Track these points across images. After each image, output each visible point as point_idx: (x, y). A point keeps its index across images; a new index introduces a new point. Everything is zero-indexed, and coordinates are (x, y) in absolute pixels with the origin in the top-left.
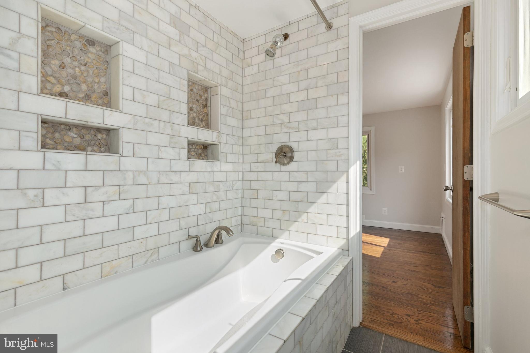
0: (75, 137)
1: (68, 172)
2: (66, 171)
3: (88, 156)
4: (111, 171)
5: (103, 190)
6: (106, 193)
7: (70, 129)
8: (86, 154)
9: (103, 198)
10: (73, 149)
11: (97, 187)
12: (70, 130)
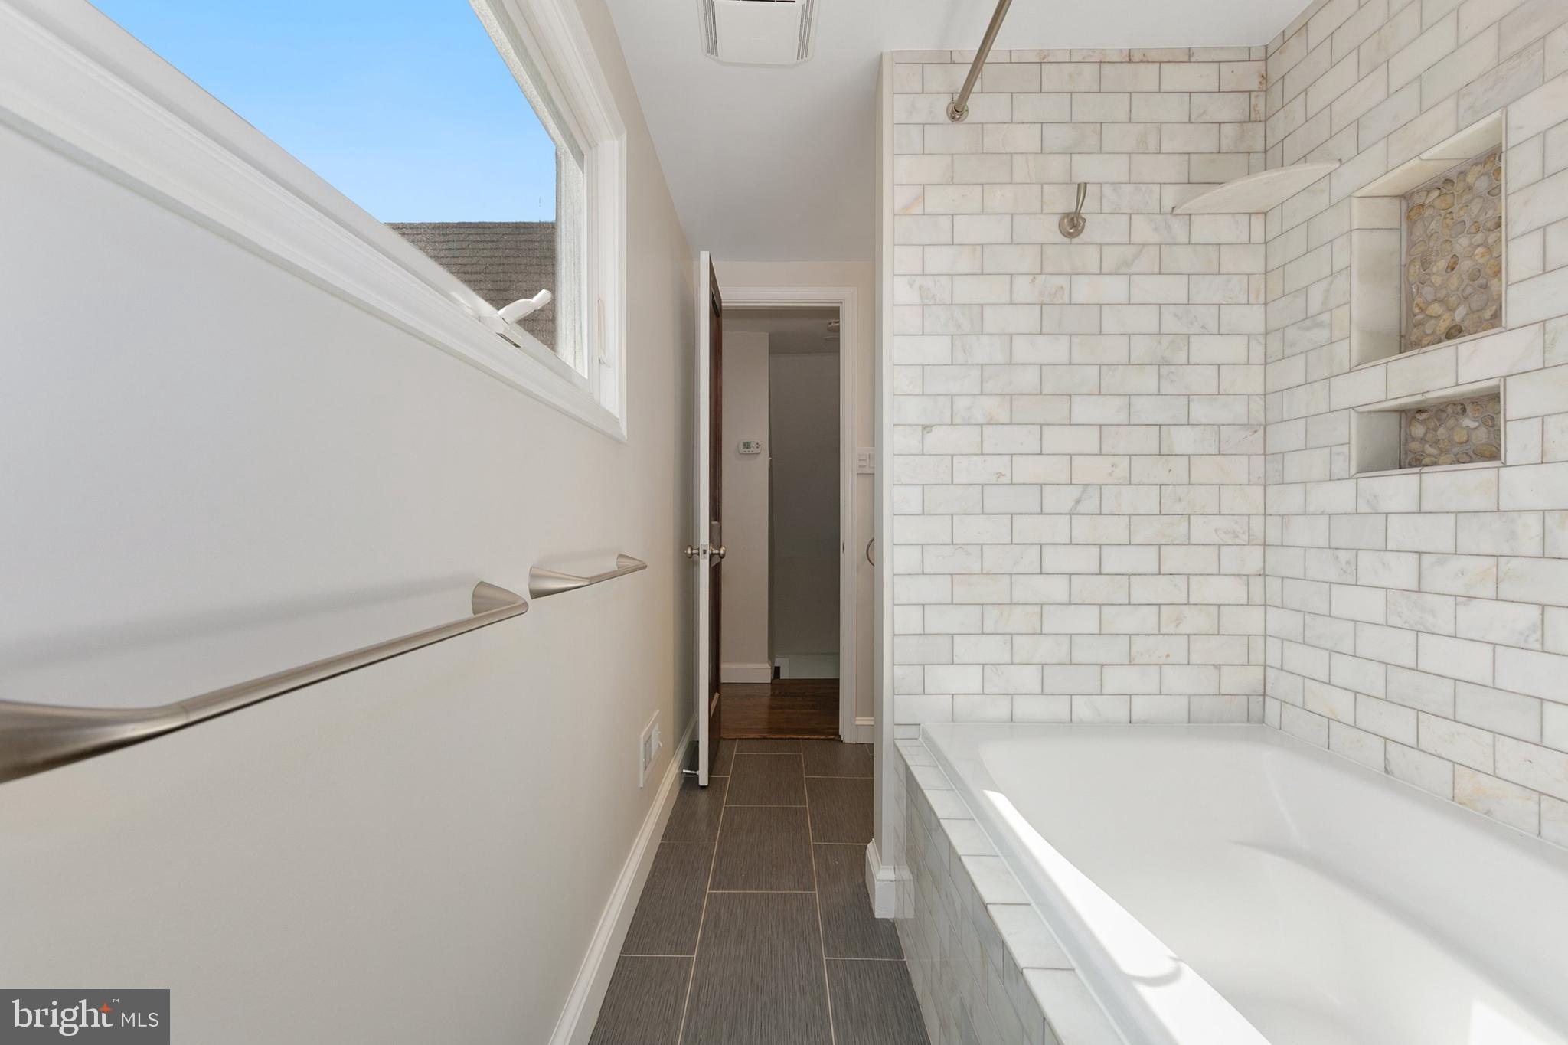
0: (1472, 427)
1: (1389, 515)
2: (1387, 514)
3: (1424, 476)
4: (1473, 514)
5: (1455, 564)
6: (1463, 574)
7: (1464, 410)
8: (1420, 473)
9: (1457, 587)
10: (1468, 460)
11: (1441, 556)
12: (1465, 412)
